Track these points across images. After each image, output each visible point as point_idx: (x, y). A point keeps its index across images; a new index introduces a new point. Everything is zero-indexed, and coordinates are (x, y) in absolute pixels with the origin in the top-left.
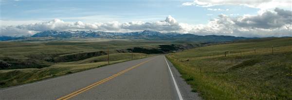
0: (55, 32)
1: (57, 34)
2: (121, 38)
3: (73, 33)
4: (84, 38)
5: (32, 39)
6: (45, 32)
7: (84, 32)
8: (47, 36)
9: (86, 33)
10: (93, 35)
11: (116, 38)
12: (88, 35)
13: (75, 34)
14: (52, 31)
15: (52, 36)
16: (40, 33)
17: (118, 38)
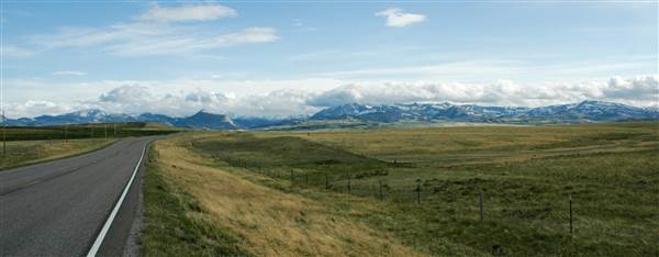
0: (362, 108)
1: (367, 112)
2: (516, 122)
3: (404, 108)
4: (429, 120)
5: (312, 123)
6: (340, 108)
7: (429, 107)
8: (344, 117)
9: (435, 109)
10: (452, 113)
11: (503, 122)
12: (438, 115)
13: (408, 112)
14: (355, 104)
15: (355, 118)
16: (329, 111)
17: (510, 122)
